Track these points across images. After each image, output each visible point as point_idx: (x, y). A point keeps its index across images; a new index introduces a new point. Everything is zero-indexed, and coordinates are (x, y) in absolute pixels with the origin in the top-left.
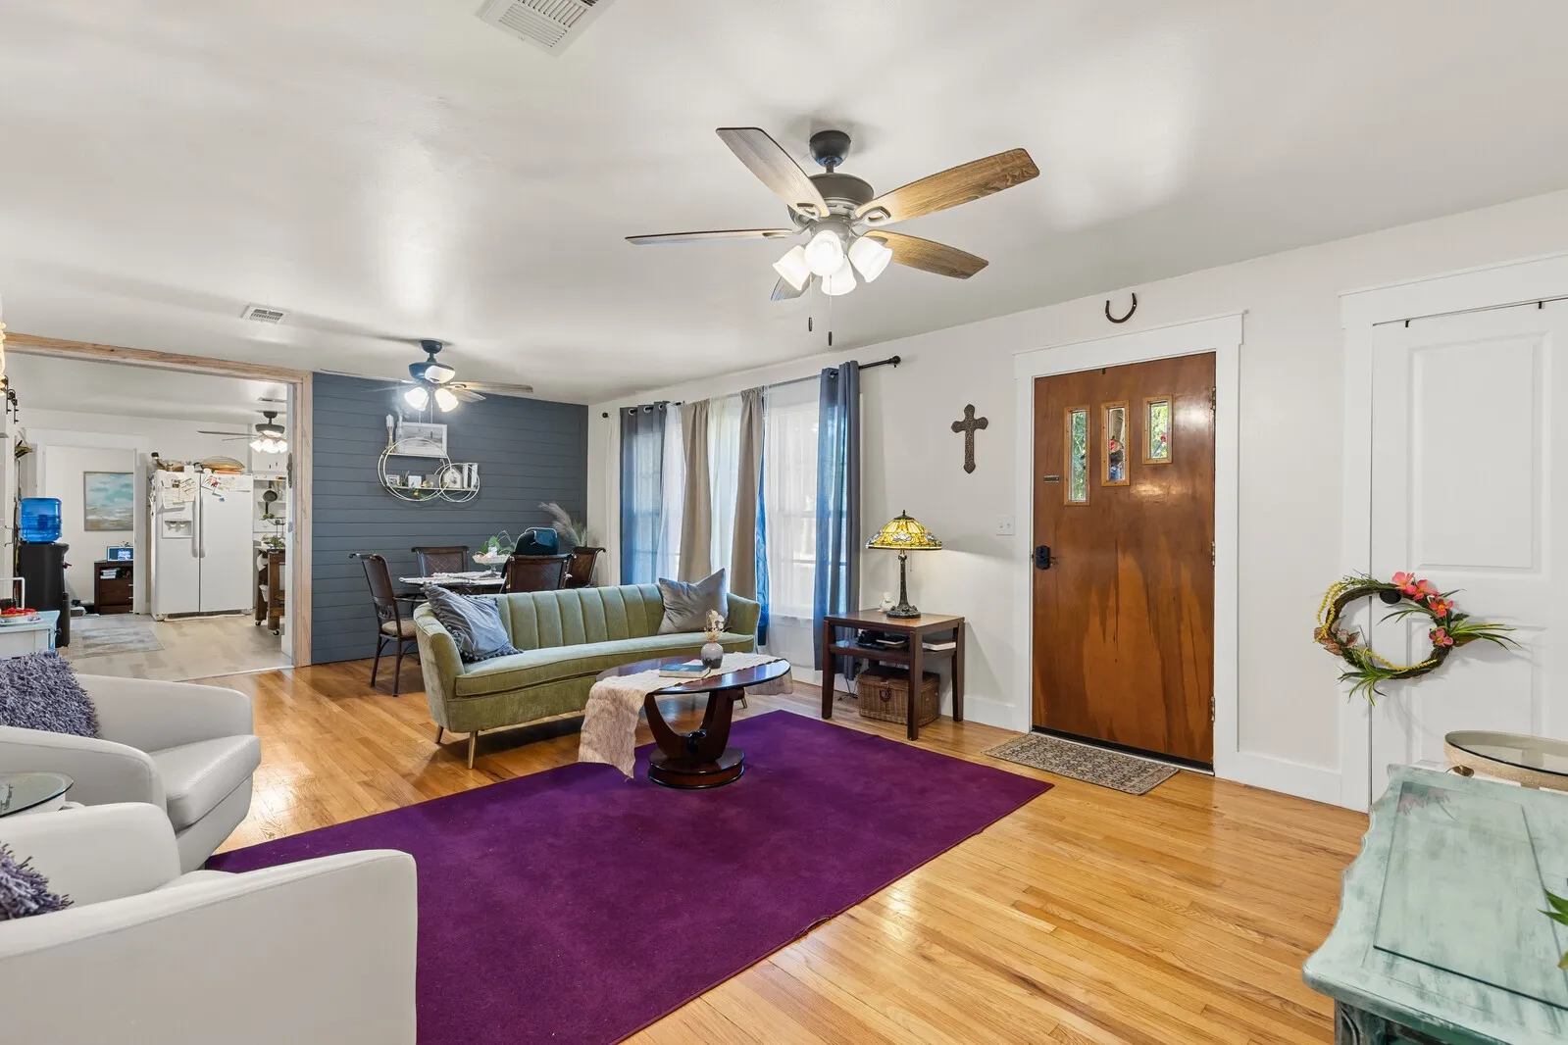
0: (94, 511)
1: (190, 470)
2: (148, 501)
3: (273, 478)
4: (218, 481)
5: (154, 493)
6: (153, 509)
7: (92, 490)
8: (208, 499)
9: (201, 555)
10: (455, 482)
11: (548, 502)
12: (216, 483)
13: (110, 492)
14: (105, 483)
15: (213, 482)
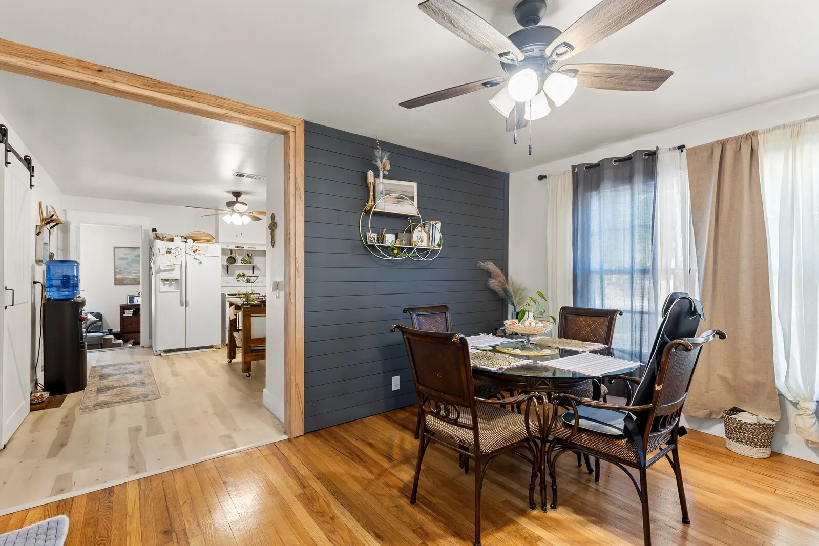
0: (120, 272)
1: (178, 240)
2: (150, 264)
3: (233, 247)
4: (197, 249)
5: (153, 258)
6: (153, 270)
7: (119, 259)
8: (191, 264)
9: (186, 305)
10: (422, 241)
11: (484, 260)
12: (196, 250)
13: (129, 260)
14: (125, 254)
15: (194, 249)
